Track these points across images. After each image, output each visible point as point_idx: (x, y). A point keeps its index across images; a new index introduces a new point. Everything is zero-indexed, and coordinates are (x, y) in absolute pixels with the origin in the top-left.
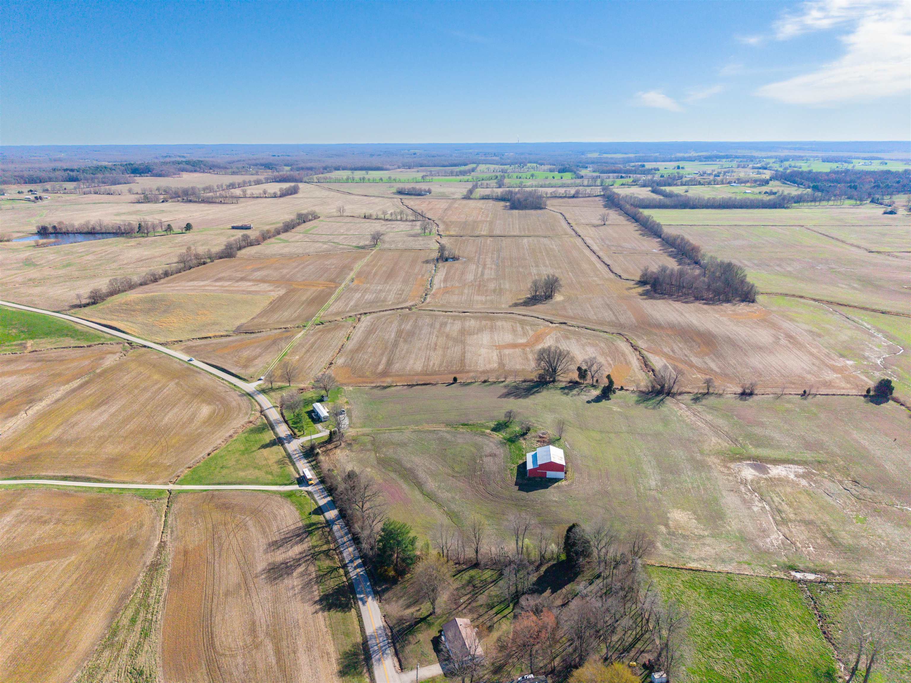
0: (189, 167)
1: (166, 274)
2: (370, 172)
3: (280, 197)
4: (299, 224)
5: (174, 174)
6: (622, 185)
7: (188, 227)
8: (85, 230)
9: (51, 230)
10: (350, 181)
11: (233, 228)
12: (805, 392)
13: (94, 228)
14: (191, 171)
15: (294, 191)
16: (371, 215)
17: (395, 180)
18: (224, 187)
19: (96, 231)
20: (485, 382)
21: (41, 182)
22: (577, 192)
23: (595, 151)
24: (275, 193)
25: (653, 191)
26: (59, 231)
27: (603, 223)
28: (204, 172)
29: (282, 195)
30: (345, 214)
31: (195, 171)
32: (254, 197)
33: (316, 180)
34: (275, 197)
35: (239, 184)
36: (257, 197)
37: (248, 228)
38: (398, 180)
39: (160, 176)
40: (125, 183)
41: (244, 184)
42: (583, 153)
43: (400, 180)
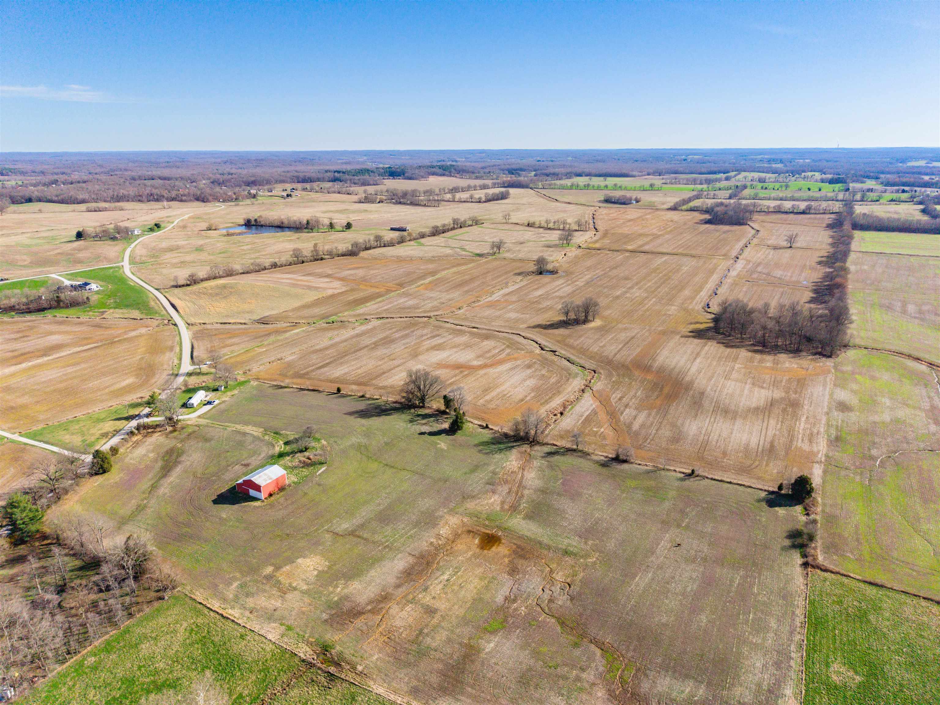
0: (440, 171)
1: (275, 266)
2: (609, 179)
3: (485, 202)
4: (453, 229)
5: (423, 177)
6: (892, 200)
7: (349, 226)
8: (276, 224)
9: (253, 223)
10: (574, 187)
11: (392, 229)
12: (693, 471)
13: (282, 223)
14: (441, 175)
15: (503, 197)
16: (534, 223)
17: (620, 187)
18: (447, 191)
19: (284, 225)
20: (363, 396)
21: (311, 182)
22: (809, 208)
23: (923, 158)
24: (480, 198)
25: (924, 211)
26: (258, 224)
27: (789, 245)
28: (451, 176)
29: (488, 201)
30: (510, 221)
31: (444, 175)
32: (461, 202)
33: (541, 187)
34: (480, 202)
35: (462, 189)
36: (464, 202)
37: (404, 230)
38: (623, 188)
39: (410, 178)
40: (374, 185)
41: (469, 188)
42: (903, 161)
43: (626, 187)
